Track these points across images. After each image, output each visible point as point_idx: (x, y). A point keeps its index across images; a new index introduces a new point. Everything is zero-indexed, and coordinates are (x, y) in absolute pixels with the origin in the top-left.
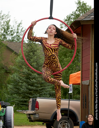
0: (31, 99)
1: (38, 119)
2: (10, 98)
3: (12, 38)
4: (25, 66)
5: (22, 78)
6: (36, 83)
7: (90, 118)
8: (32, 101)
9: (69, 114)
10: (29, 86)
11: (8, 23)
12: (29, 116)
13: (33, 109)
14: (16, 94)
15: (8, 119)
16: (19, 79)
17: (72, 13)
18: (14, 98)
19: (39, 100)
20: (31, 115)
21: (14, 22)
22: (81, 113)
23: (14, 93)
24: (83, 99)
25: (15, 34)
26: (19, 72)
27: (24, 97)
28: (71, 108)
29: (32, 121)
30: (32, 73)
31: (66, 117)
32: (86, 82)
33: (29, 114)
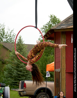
0: (21, 81)
1: (26, 94)
2: (6, 80)
3: (6, 40)
4: (15, 59)
5: (14, 67)
6: (23, 70)
7: (62, 94)
8: (21, 83)
9: (46, 91)
10: (19, 72)
12: (19, 93)
13: (22, 88)
14: (10, 77)
15: (6, 95)
16: (11, 68)
17: (47, 23)
18: (8, 81)
19: (26, 82)
20: (21, 92)
21: (8, 30)
22: (55, 91)
23: (8, 77)
24: (56, 81)
25: (9, 38)
26: (12, 63)
27: (15, 80)
28: (47, 87)
29: (22, 96)
30: (21, 63)
31: (44, 93)
32: (58, 70)
33: (20, 92)
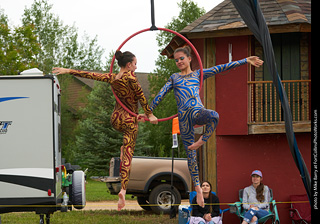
0: (113, 158)
2: (80, 157)
3: (81, 64)
4: (102, 106)
5: (99, 125)
7: (206, 187)
8: (114, 162)
9: (173, 181)
10: (111, 139)
11: (74, 39)
12: (110, 186)
13: (116, 175)
14: (91, 151)
15: (76, 190)
16: (93, 128)
18: (86, 158)
20: (113, 185)
23: (86, 150)
25: (86, 58)
26: (94, 117)
27: (102, 157)
28: (175, 171)
31: (169, 185)
32: (198, 130)
33: (111, 183)
